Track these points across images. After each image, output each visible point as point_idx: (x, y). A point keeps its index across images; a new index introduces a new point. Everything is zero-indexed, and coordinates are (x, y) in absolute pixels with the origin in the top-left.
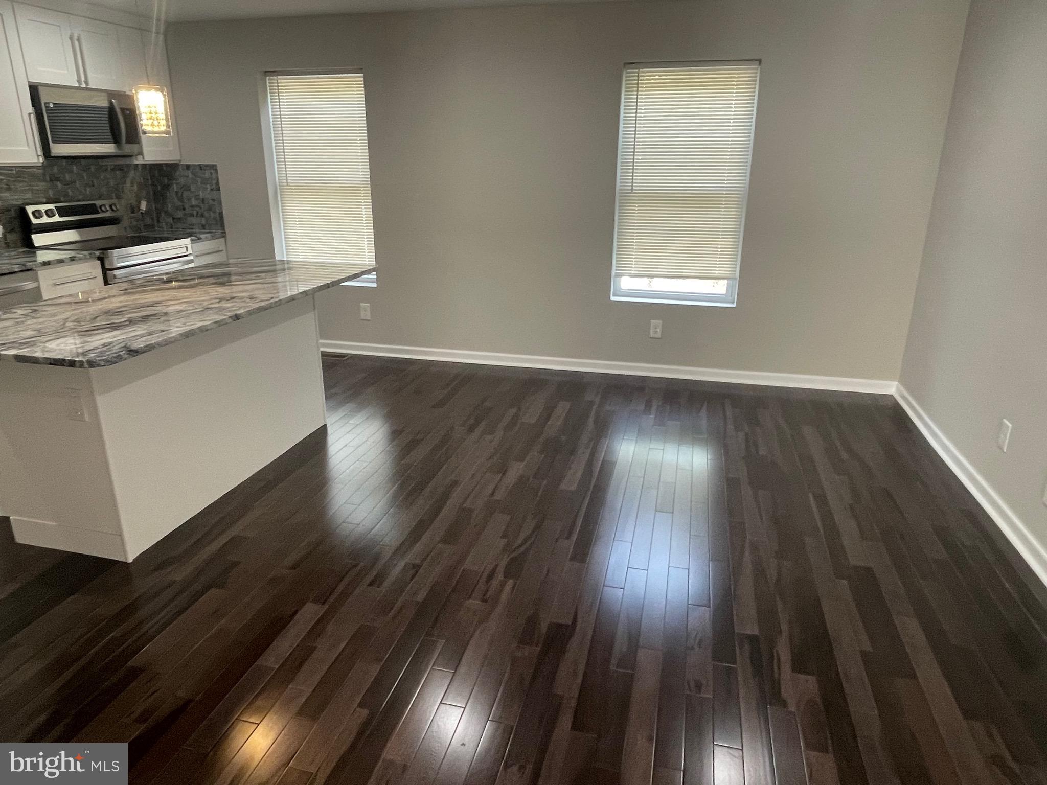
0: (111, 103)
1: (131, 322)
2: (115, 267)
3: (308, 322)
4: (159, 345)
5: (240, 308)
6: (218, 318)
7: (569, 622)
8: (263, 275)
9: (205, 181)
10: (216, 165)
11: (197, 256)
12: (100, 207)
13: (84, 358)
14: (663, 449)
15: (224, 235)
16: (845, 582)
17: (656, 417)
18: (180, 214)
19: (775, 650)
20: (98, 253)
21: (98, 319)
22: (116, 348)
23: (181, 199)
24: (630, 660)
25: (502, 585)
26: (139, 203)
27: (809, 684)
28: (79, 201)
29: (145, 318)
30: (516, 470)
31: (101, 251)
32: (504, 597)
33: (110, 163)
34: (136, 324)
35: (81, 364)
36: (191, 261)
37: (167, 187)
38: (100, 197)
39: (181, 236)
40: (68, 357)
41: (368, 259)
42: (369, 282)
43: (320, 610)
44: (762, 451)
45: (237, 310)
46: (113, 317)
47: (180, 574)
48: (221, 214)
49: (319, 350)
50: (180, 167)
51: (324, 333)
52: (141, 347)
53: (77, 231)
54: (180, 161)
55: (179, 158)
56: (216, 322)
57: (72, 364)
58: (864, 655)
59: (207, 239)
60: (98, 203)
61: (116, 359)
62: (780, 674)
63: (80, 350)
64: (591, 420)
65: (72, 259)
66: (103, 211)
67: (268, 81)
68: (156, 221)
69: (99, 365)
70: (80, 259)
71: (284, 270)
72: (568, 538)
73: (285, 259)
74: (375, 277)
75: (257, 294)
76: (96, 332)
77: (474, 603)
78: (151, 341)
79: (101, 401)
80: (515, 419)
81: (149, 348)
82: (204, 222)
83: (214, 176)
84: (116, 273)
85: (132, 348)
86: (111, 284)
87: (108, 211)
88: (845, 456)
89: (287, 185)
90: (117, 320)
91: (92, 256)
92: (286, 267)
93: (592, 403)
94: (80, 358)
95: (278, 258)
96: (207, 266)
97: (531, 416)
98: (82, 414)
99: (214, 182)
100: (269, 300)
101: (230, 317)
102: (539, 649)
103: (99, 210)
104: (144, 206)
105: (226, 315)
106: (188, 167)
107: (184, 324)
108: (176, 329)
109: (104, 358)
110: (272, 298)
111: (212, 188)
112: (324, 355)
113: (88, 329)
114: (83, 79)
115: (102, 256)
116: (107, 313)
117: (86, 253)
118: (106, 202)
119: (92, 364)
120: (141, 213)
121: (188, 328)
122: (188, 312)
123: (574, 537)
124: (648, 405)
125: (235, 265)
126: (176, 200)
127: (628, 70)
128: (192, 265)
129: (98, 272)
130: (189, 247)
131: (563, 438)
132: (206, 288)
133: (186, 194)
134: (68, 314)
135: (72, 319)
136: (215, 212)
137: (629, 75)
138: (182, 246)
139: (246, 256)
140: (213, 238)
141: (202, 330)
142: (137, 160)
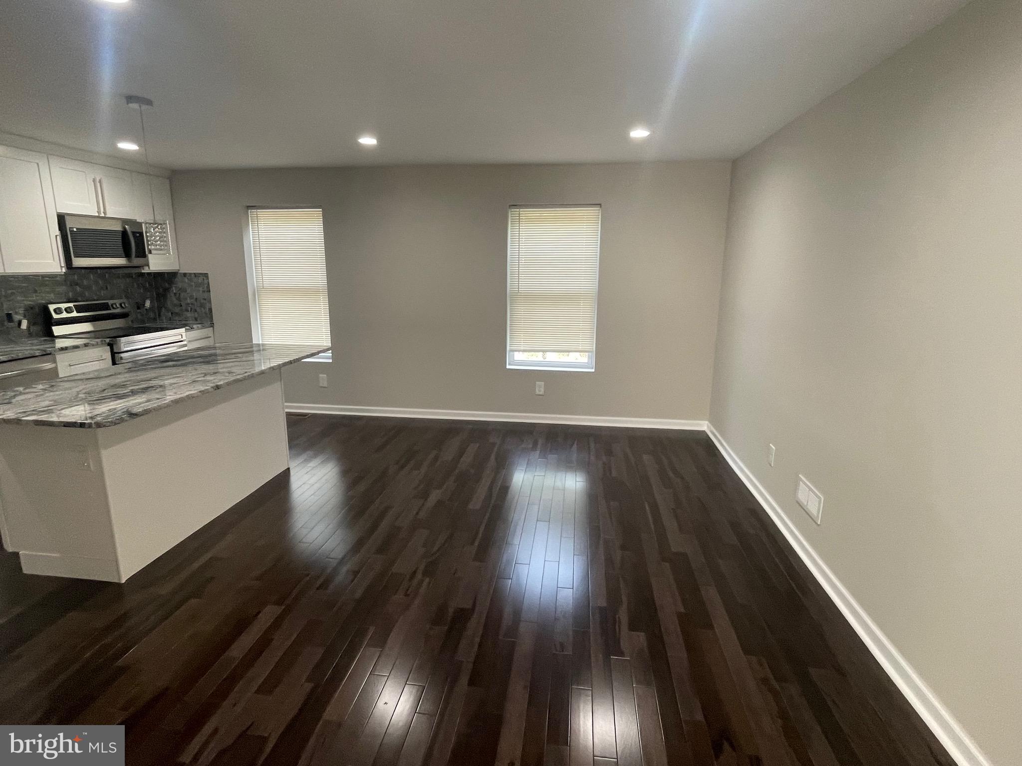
0: (125, 228)
1: (133, 393)
2: (122, 351)
3: (276, 389)
4: (155, 409)
5: (220, 380)
6: (202, 388)
7: (468, 606)
8: (240, 355)
9: (198, 285)
10: (207, 274)
11: (189, 341)
12: (112, 305)
13: (92, 421)
14: (544, 476)
15: (212, 325)
16: (667, 564)
17: (540, 452)
18: (177, 310)
19: (617, 616)
20: (108, 340)
21: (106, 391)
22: (119, 412)
23: (179, 299)
24: (514, 630)
25: (422, 581)
26: (144, 302)
27: (641, 638)
28: (94, 300)
29: (145, 390)
30: (435, 496)
31: (111, 339)
32: (423, 590)
33: (121, 271)
34: (137, 394)
35: (90, 425)
36: (185, 346)
37: (166, 290)
38: (112, 298)
39: (177, 327)
40: (78, 420)
41: (325, 341)
42: (326, 358)
43: (278, 610)
44: (614, 474)
45: (218, 382)
46: (118, 389)
47: (165, 589)
48: (211, 310)
49: (284, 410)
50: (179, 274)
51: (289, 397)
52: (140, 412)
53: (92, 324)
54: (179, 270)
55: (177, 268)
56: (200, 392)
57: (82, 425)
58: (680, 616)
59: (198, 329)
60: (110, 302)
61: (121, 420)
62: (620, 633)
63: (90, 415)
64: (493, 457)
65: (86, 345)
66: (114, 308)
67: (249, 213)
68: (157, 316)
69: (104, 426)
70: (93, 345)
71: (260, 350)
72: (472, 543)
73: (261, 343)
74: (331, 355)
75: (234, 370)
76: (104, 401)
77: (399, 597)
78: (149, 406)
79: (105, 454)
80: (436, 458)
81: (146, 412)
82: (196, 315)
83: (206, 281)
84: (123, 355)
85: (133, 412)
86: (119, 364)
87: (118, 308)
88: (671, 475)
89: (263, 288)
90: (121, 391)
91: (103, 344)
92: (261, 348)
93: (494, 444)
94: (89, 421)
95: (254, 342)
96: (198, 349)
97: (448, 454)
98: (89, 466)
99: (206, 286)
100: (244, 374)
101: (212, 387)
102: (446, 628)
103: (111, 308)
104: (148, 304)
105: (209, 386)
106: (185, 275)
107: (176, 393)
108: (170, 397)
109: (109, 420)
110: (246, 372)
111: (204, 290)
112: (289, 415)
113: (97, 398)
114: (102, 210)
115: (111, 342)
116: (115, 386)
117: (99, 340)
118: (117, 302)
119: (99, 425)
120: (146, 309)
121: (178, 396)
122: (180, 384)
123: (476, 544)
124: (535, 444)
125: (220, 348)
126: (174, 299)
127: (513, 210)
128: (186, 348)
129: (108, 355)
130: (184, 335)
131: (472, 471)
132: (196, 366)
133: (182, 295)
134: (81, 388)
135: (84, 391)
136: (204, 308)
137: (513, 213)
138: (178, 334)
139: (227, 341)
140: (204, 327)
141: (190, 397)
142: (143, 269)
